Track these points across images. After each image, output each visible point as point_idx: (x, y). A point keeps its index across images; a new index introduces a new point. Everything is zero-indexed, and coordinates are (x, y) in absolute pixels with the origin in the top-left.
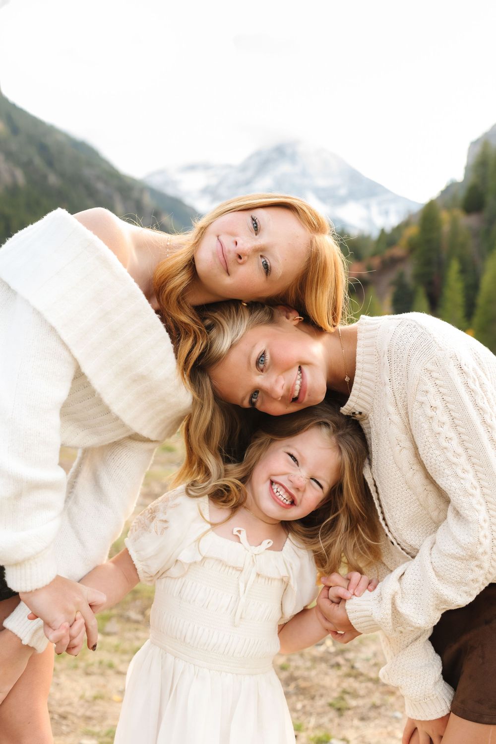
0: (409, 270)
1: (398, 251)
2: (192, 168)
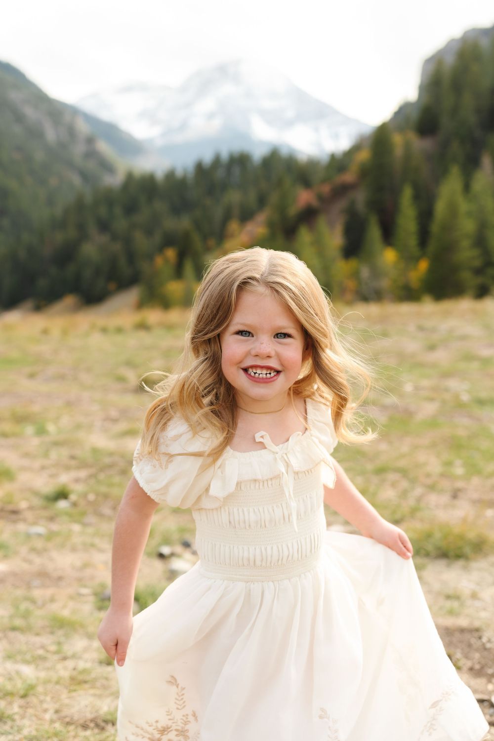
0: (360, 197)
1: (349, 177)
2: (128, 89)
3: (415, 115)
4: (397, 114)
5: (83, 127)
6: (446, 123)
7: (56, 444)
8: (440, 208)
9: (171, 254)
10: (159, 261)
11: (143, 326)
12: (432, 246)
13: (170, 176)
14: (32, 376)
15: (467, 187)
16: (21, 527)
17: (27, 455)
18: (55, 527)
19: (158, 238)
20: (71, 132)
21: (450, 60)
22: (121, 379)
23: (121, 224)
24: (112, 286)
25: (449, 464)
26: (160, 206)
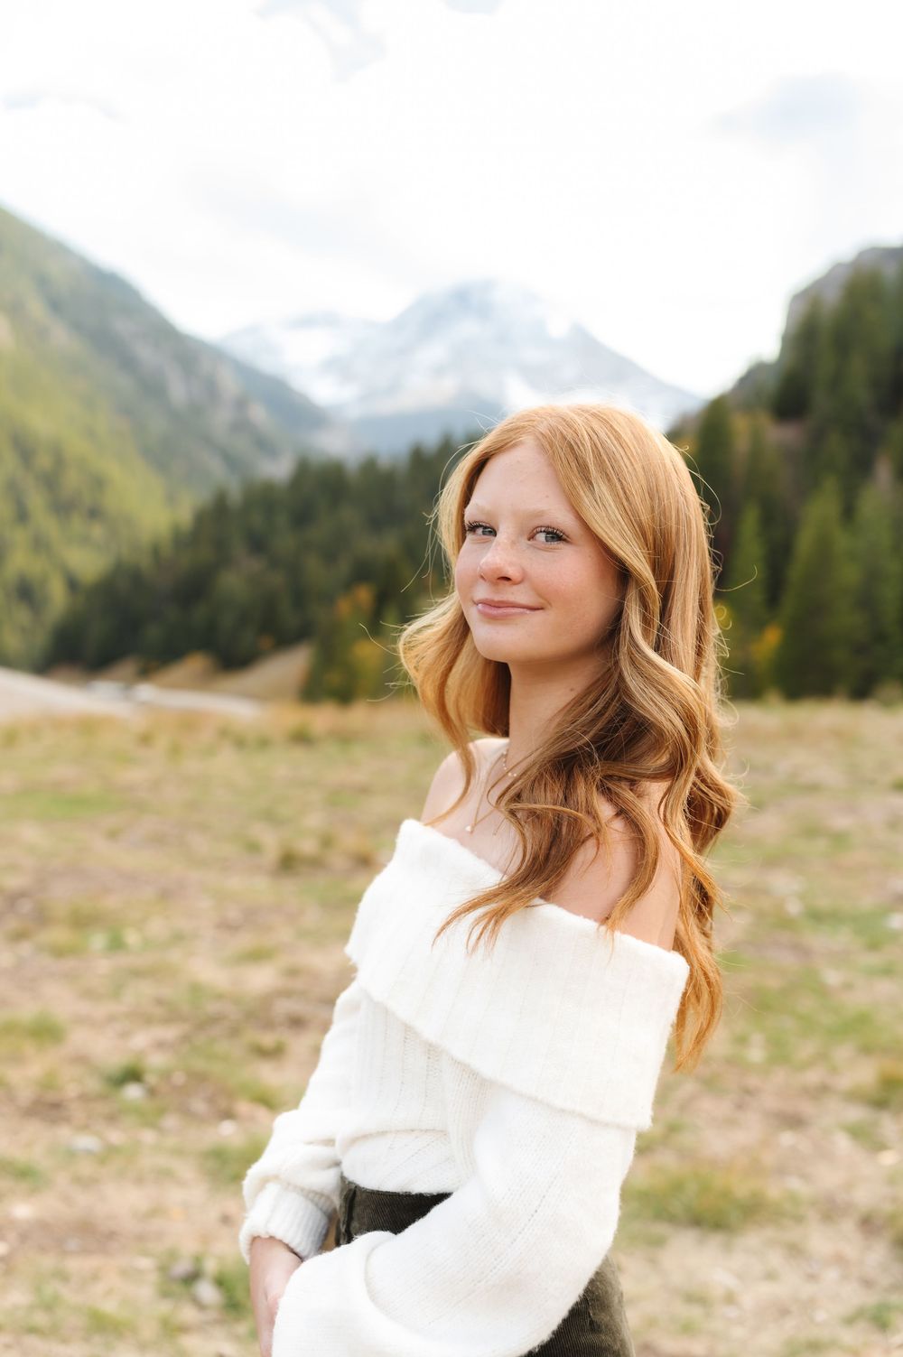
2: (306, 322)
3: (771, 384)
4: (743, 381)
5: (230, 384)
6: (822, 402)
7: (137, 974)
8: (805, 542)
9: (364, 595)
10: (344, 607)
11: (301, 738)
12: (789, 603)
13: (370, 466)
14: (113, 835)
15: (848, 512)
16: (64, 1133)
17: (89, 994)
18: (116, 1136)
19: (344, 567)
20: (212, 389)
21: (832, 298)
22: (253, 848)
23: (285, 542)
24: (266, 642)
25: (742, 1041)
26: (350, 515)
